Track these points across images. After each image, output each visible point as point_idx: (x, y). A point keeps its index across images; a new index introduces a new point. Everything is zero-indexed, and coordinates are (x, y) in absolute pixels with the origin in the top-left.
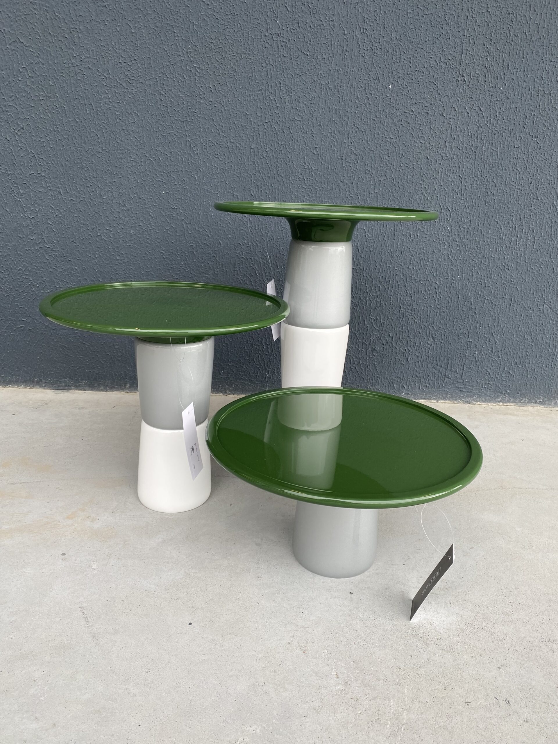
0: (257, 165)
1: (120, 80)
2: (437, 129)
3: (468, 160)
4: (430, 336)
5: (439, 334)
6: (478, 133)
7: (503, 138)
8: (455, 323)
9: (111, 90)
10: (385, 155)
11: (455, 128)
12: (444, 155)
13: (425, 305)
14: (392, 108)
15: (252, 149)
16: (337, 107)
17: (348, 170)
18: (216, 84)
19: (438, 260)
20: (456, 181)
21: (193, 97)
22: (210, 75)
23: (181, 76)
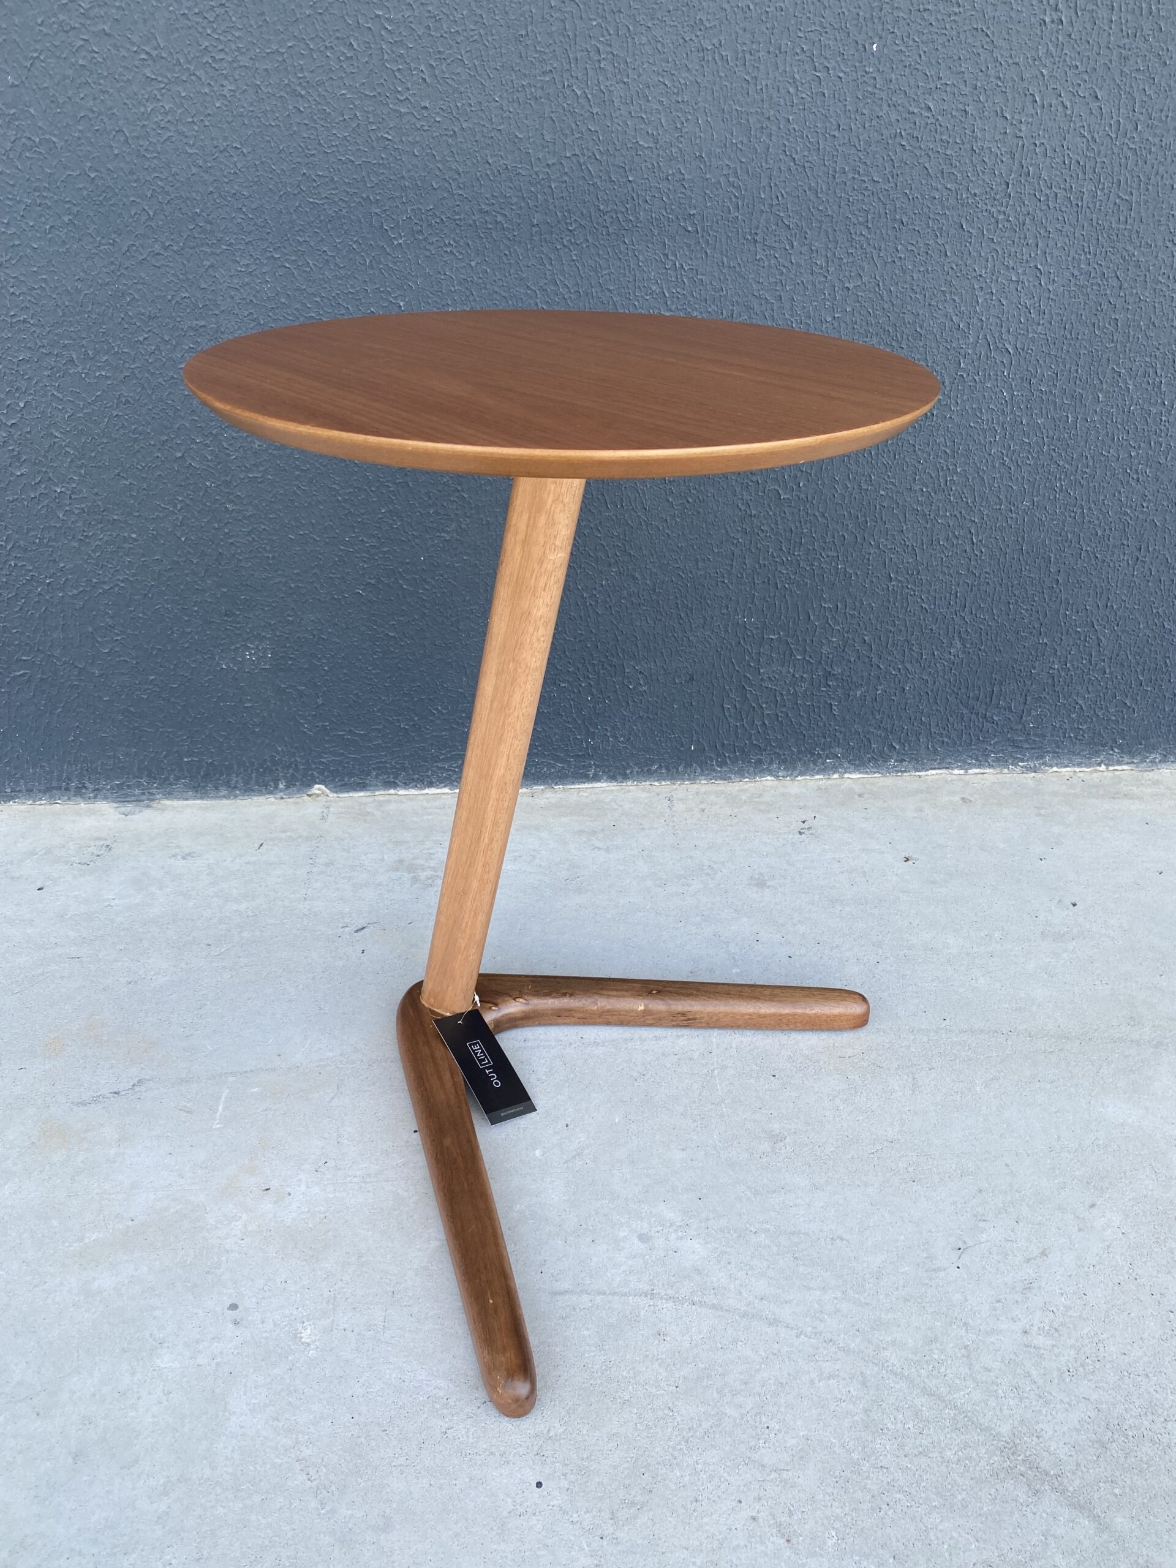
0: (550, 268)
1: (189, 62)
2: (987, 151)
3: (1059, 226)
4: (956, 638)
5: (976, 632)
6: (1086, 157)
7: (1148, 166)
8: (1011, 607)
9: (169, 90)
10: (860, 223)
11: (1033, 147)
12: (1001, 217)
13: (945, 570)
14: (880, 102)
15: (534, 226)
16: (742, 106)
17: (770, 266)
18: (435, 60)
19: (979, 468)
20: (1029, 281)
21: (379, 98)
22: (418, 35)
23: (345, 44)
